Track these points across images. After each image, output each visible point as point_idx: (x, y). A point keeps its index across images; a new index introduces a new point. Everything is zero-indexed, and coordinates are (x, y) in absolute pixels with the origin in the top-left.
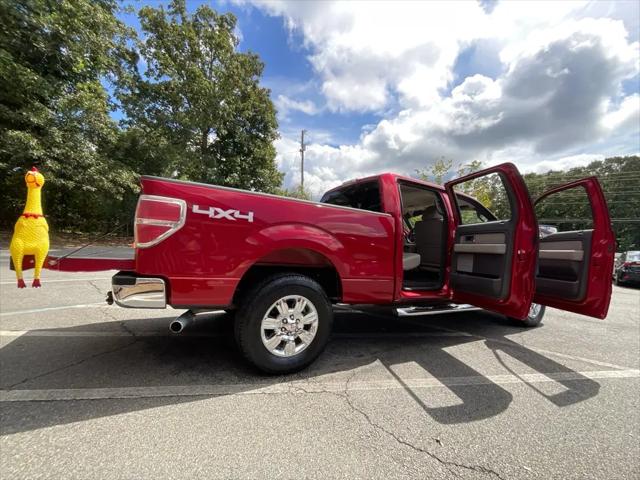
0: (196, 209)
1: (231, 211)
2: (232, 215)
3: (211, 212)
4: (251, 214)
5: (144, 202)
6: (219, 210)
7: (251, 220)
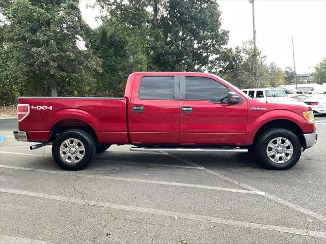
0: (32, 107)
1: (44, 106)
2: (44, 108)
3: (37, 108)
4: (51, 107)
5: (19, 107)
6: (40, 106)
7: (51, 109)
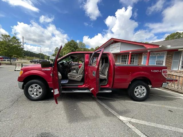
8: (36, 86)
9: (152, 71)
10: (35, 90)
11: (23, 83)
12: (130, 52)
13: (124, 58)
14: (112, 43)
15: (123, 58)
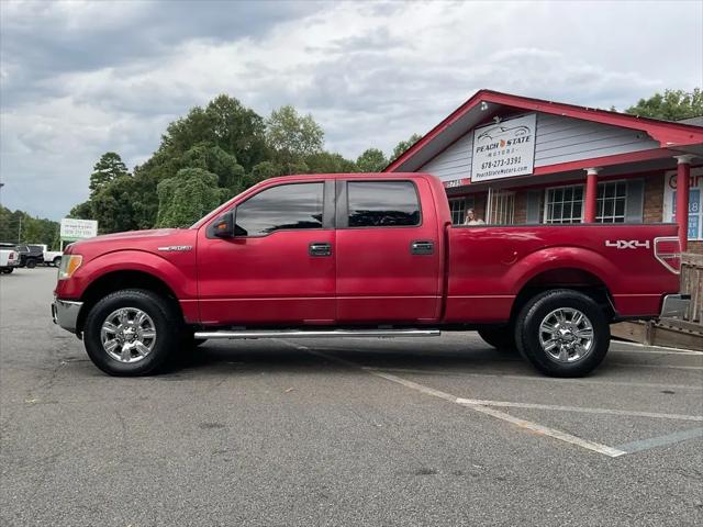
8: (132, 316)
9: (608, 243)
10: (129, 331)
11: (81, 303)
12: (591, 172)
13: (567, 208)
14: (487, 120)
15: (558, 208)
